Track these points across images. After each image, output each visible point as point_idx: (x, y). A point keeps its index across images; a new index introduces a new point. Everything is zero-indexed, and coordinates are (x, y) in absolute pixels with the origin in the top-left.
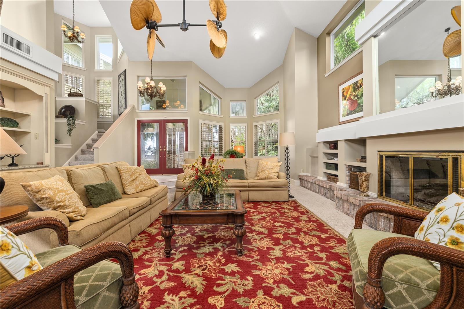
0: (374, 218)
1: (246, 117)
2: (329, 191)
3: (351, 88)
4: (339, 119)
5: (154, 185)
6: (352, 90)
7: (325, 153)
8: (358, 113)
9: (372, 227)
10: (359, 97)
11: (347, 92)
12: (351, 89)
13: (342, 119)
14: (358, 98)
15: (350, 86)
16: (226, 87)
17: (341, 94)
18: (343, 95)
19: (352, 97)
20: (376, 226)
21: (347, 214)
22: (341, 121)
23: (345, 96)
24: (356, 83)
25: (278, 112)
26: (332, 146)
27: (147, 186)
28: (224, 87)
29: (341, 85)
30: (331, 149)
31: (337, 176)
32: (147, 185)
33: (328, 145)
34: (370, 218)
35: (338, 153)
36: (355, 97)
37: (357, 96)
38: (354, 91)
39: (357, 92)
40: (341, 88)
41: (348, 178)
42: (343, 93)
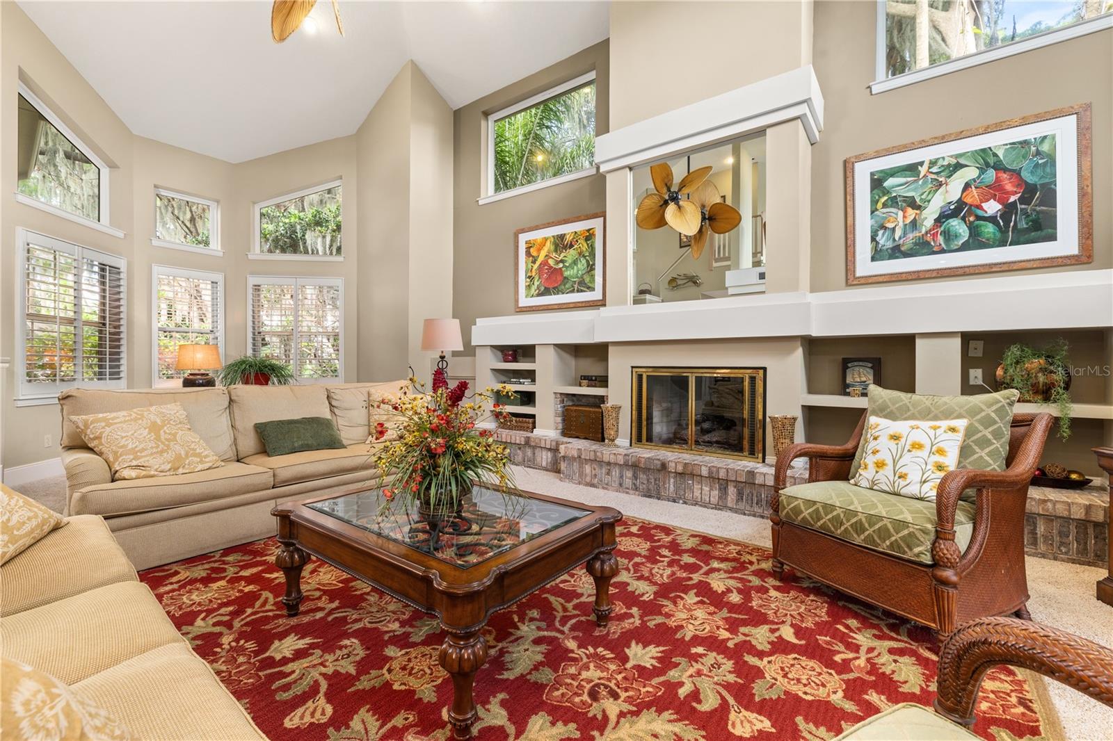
0: (655, 480)
1: (221, 254)
2: (520, 449)
3: (548, 243)
4: (517, 301)
5: (53, 523)
6: (552, 248)
7: (495, 371)
8: (565, 295)
9: (650, 497)
10: (567, 265)
11: (539, 250)
12: (549, 246)
13: (524, 301)
14: (564, 266)
15: (546, 239)
16: (134, 132)
17: (525, 250)
18: (528, 254)
19: (551, 262)
20: (659, 493)
21: (593, 485)
22: (521, 305)
23: (533, 257)
24: (562, 237)
25: (340, 259)
26: (509, 355)
27: (21, 537)
28: (131, 133)
29: (523, 231)
30: (506, 361)
31: (533, 416)
32: (22, 532)
33: (499, 354)
34: (646, 482)
35: (535, 371)
36: (557, 262)
37: (562, 261)
38: (556, 251)
39: (562, 255)
40: (523, 238)
41: (559, 419)
42: (528, 249)
